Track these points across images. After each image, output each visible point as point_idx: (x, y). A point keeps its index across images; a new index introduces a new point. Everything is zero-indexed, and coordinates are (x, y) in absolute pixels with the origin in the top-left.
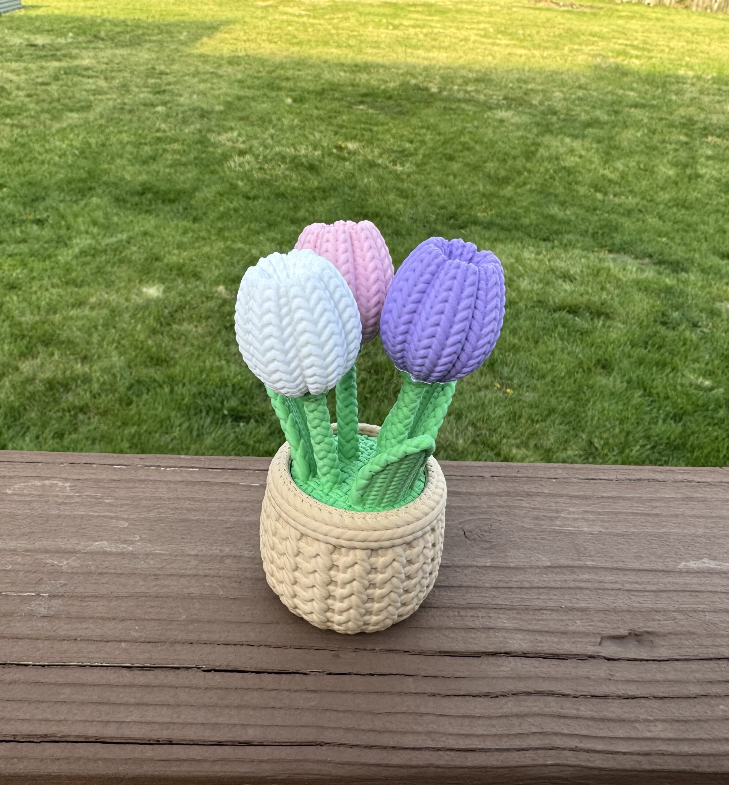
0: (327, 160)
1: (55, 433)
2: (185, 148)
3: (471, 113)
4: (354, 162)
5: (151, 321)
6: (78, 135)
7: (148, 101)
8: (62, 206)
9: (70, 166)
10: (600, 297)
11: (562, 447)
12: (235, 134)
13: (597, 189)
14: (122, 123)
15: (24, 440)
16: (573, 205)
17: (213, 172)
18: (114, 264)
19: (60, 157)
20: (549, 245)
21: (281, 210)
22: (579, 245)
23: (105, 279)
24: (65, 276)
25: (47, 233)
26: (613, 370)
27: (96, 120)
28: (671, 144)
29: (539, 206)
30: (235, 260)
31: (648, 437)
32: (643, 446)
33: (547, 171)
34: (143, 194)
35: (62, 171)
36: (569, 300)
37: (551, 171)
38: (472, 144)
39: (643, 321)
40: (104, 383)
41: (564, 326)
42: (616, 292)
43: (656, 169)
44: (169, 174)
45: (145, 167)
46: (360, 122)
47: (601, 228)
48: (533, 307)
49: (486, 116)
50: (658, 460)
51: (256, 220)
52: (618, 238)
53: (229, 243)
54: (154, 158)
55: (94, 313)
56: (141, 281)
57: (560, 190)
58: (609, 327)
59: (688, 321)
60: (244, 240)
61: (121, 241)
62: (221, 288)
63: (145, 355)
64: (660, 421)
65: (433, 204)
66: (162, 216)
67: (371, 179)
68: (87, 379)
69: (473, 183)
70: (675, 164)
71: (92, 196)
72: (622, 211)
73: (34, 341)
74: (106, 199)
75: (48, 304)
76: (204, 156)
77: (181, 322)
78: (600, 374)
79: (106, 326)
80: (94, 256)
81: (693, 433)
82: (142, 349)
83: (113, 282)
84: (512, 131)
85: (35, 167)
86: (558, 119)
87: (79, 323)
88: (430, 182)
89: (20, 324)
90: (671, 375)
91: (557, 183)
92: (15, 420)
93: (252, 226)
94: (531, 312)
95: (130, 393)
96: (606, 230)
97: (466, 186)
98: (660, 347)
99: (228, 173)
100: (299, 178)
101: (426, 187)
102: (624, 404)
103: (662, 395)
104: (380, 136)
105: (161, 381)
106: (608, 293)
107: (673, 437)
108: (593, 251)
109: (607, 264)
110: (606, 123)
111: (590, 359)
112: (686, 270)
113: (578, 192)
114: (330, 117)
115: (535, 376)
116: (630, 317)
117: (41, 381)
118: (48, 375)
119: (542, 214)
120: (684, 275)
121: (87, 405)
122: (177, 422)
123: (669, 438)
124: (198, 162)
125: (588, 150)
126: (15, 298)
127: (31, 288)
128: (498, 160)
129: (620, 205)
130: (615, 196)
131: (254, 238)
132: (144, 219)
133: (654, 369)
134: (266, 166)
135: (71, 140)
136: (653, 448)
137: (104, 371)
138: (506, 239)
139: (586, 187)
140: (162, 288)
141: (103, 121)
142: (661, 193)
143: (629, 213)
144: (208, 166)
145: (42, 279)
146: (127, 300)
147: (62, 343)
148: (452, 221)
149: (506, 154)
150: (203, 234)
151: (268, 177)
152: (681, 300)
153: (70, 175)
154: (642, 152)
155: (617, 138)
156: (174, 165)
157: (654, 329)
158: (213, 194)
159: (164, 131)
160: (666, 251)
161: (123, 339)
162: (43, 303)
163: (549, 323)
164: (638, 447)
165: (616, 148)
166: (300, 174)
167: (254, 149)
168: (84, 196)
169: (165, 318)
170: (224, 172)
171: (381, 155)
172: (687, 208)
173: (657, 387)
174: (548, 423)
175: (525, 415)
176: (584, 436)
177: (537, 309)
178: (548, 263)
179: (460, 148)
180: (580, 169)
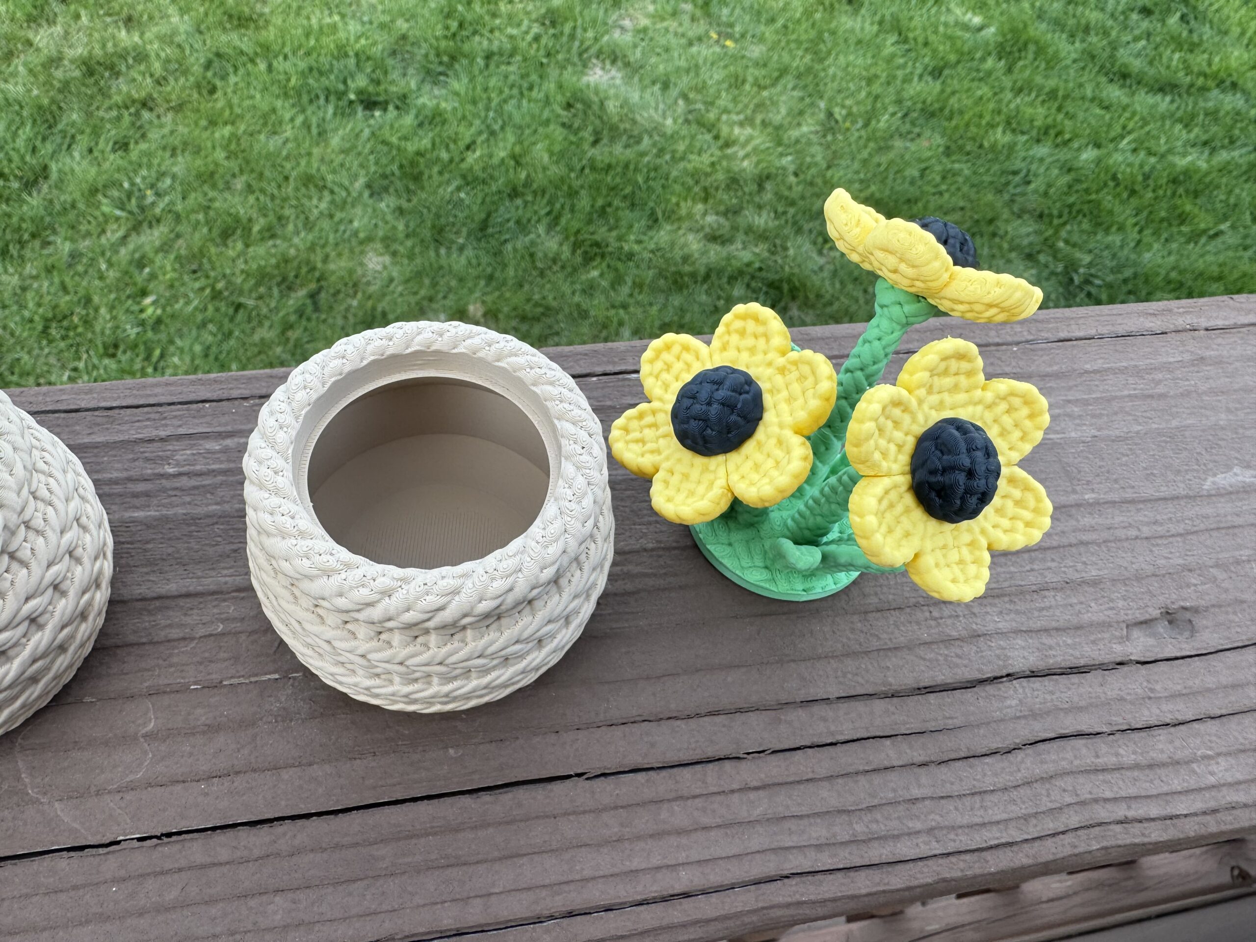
1: (115, 143)
11: (795, 122)
26: (861, 5)
31: (899, 102)
32: (895, 114)
50: (909, 133)
63: (219, 12)
64: (916, 79)
68: (140, 55)
78: (846, 12)
81: (953, 93)
90: (933, 10)
95: (209, 74)
102: (873, 57)
103: (921, 40)
105: (250, 52)
107: (929, 100)
115: (763, 19)
122: (287, 116)
123: (924, 102)
136: (906, 115)
137: (163, 40)
164: (886, 117)
173: (915, 29)
174: (779, 88)
175: (750, 79)
176: (822, 105)
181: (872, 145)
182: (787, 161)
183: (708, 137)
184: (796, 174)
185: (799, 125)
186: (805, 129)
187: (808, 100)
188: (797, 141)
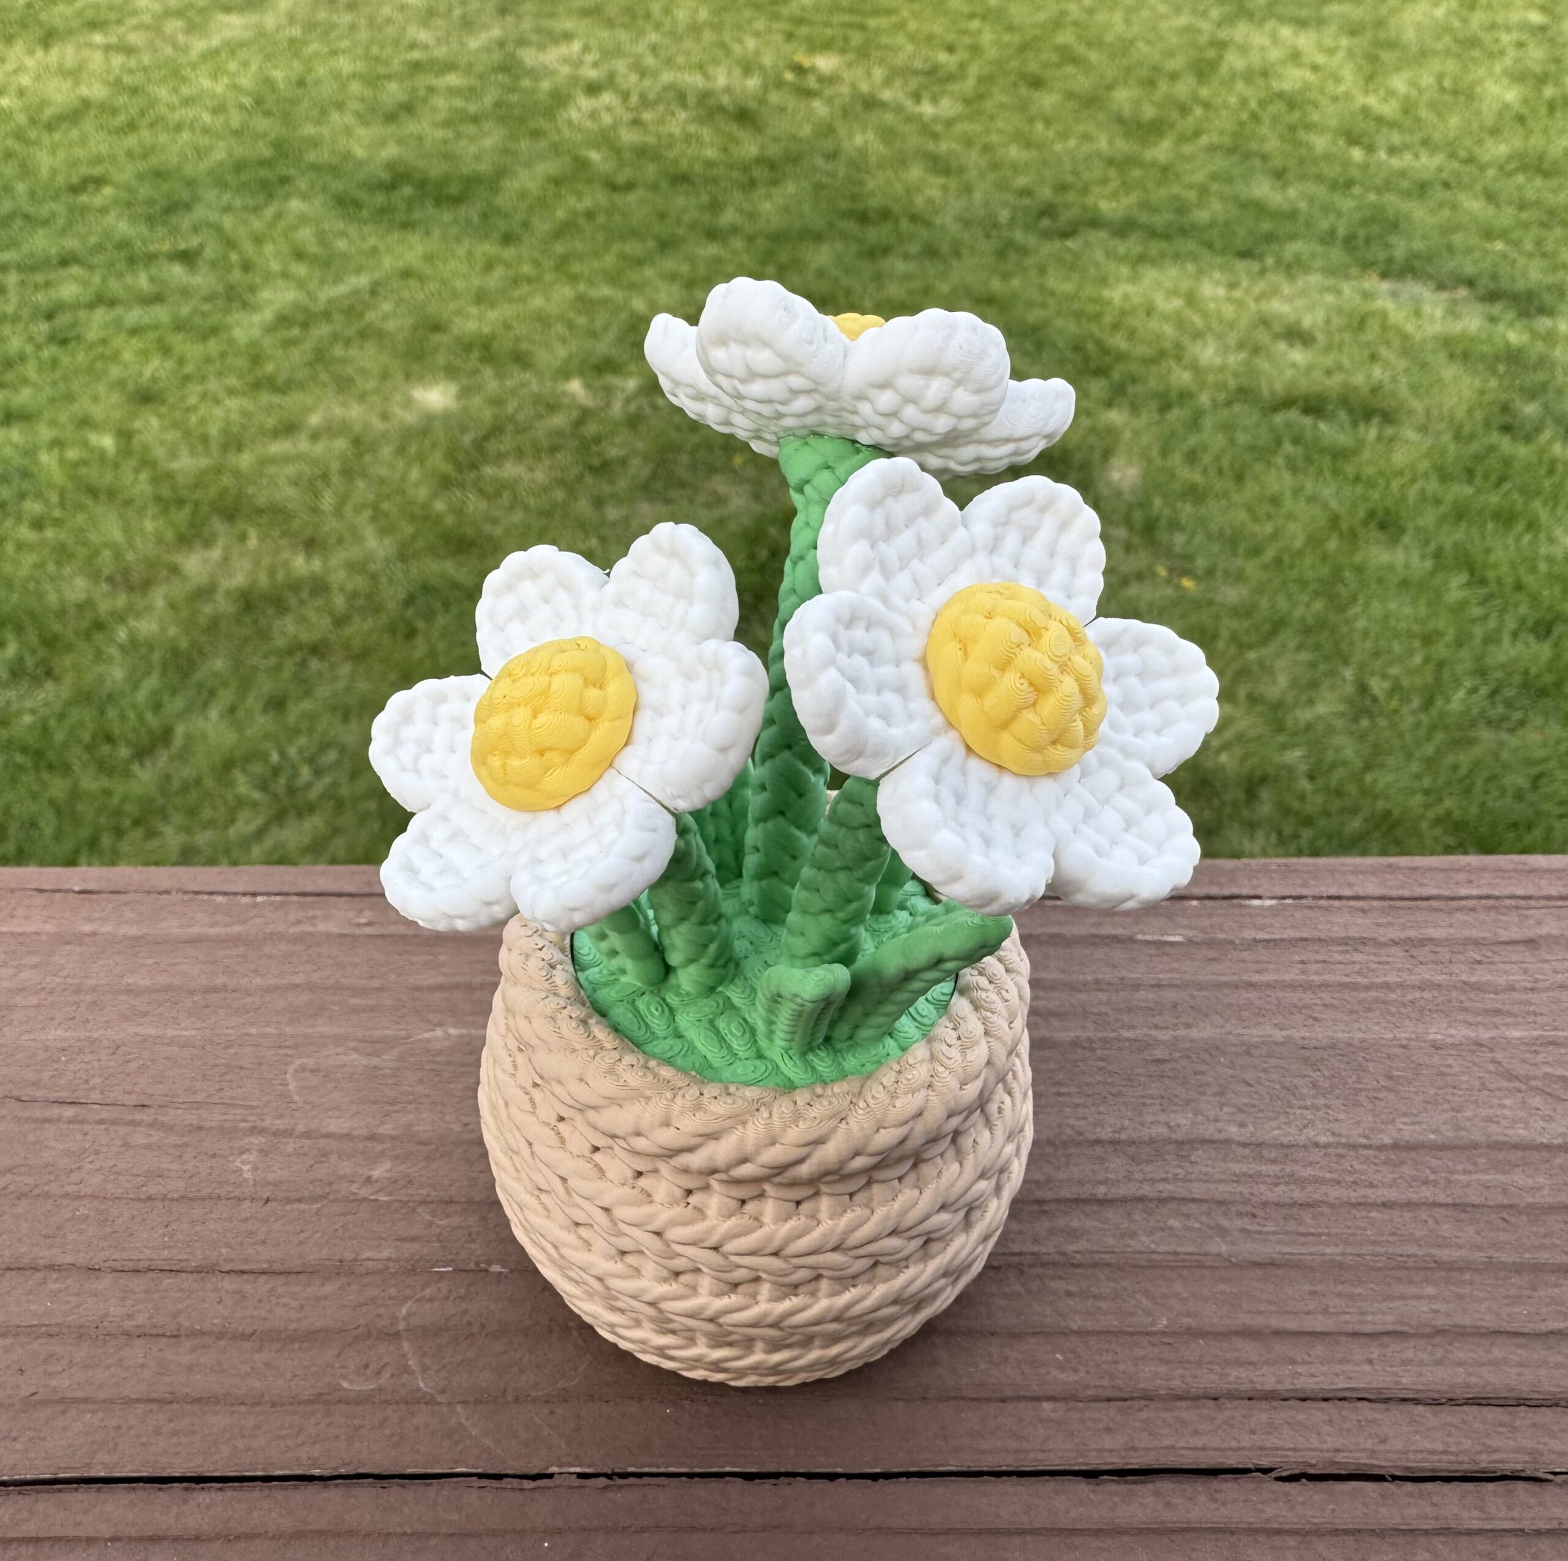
0: (774, 97)
1: (269, 700)
2: (473, 82)
4: (831, 99)
5: (438, 461)
6: (245, 64)
8: (227, 221)
9: (236, 133)
10: (1369, 377)
11: (1304, 698)
12: (576, 46)
13: (1353, 139)
14: (335, 33)
16: (1303, 178)
17: (536, 134)
18: (347, 343)
19: (214, 113)
20: (1256, 266)
21: (685, 211)
22: (1318, 263)
23: (333, 375)
24: (251, 370)
25: (202, 280)
26: (1403, 531)
27: (279, 28)
28: (1508, 29)
29: (1229, 180)
30: (598, 325)
31: (1481, 672)
32: (1474, 690)
33: (1244, 102)
34: (391, 186)
35: (221, 144)
36: (1304, 386)
37: (1253, 105)
38: (1081, 49)
39: (1461, 426)
40: (355, 595)
41: (1296, 441)
42: (1403, 364)
43: (1478, 90)
44: (445, 142)
45: (392, 129)
47: (1364, 223)
48: (1229, 403)
50: (1503, 719)
51: (634, 234)
52: (1400, 248)
53: (582, 287)
54: (409, 108)
55: (319, 449)
56: (408, 376)
57: (1273, 144)
58: (1391, 440)
59: (1558, 421)
60: (613, 279)
61: (356, 292)
62: (575, 386)
63: (432, 534)
64: (1506, 638)
65: (1002, 186)
66: (437, 232)
67: (871, 136)
68: (319, 587)
69: (1087, 137)
70: (1519, 77)
71: (287, 197)
72: (1405, 184)
73: (205, 509)
74: (318, 201)
75: (226, 432)
76: (514, 98)
77: (499, 459)
78: (1377, 541)
79: (348, 473)
80: (305, 325)
82: (425, 518)
83: (351, 380)
84: (1164, 17)
85: (163, 138)
87: (290, 470)
88: (994, 138)
89: (170, 475)
90: (1526, 539)
91: (1264, 130)
92: (184, 676)
93: (628, 247)
94: (1225, 413)
95: (410, 612)
96: (1376, 229)
97: (1072, 143)
98: (1502, 480)
99: (567, 134)
100: (718, 140)
101: (987, 148)
102: (1429, 604)
103: (1509, 581)
104: (885, 40)
106: (1386, 365)
107: (1534, 670)
108: (1347, 277)
109: (1379, 304)
111: (1353, 510)
112: (1550, 314)
113: (1310, 147)
115: (1241, 550)
116: (1435, 416)
117: (228, 593)
118: (238, 580)
119: (1236, 199)
120: (1544, 323)
121: (325, 641)
123: (1525, 673)
124: (502, 113)
125: (1331, 52)
126: (154, 422)
127: (184, 399)
128: (1138, 82)
129: (1402, 173)
130: (1392, 150)
131: (634, 276)
132: (400, 241)
133: (1490, 526)
134: (647, 116)
135: (233, 76)
136: (1494, 693)
137: (354, 567)
138: (1163, 256)
139: (1329, 135)
140: (453, 389)
141: (296, 31)
142: (1489, 143)
143: (1422, 189)
144: (522, 120)
145: (204, 379)
146: (385, 416)
147: (260, 511)
148: (1045, 223)
149: (1154, 68)
150: (526, 269)
151: (651, 140)
152: (1541, 376)
153: (237, 152)
154: (1447, 53)
155: (1393, 22)
156: (454, 121)
157: (1486, 442)
158: (540, 182)
159: (426, 47)
160: (1505, 270)
161: (384, 499)
162: (214, 430)
163: (1264, 435)
164: (1461, 694)
165: (1392, 45)
166: (719, 131)
167: (619, 79)
168: (270, 196)
169: (467, 452)
170: (559, 132)
171: (888, 82)
172: (1547, 175)
173: (1495, 566)
174: (1273, 648)
175: (1225, 634)
176: (1348, 673)
177: (1237, 408)
178: (1252, 306)
179: (1054, 58)
180: (1313, 95)
181: (1440, 736)
182: (1293, 756)
184: (1311, 777)
185: (1311, 702)
186: (1321, 709)
187: (1322, 667)
188: (1309, 727)
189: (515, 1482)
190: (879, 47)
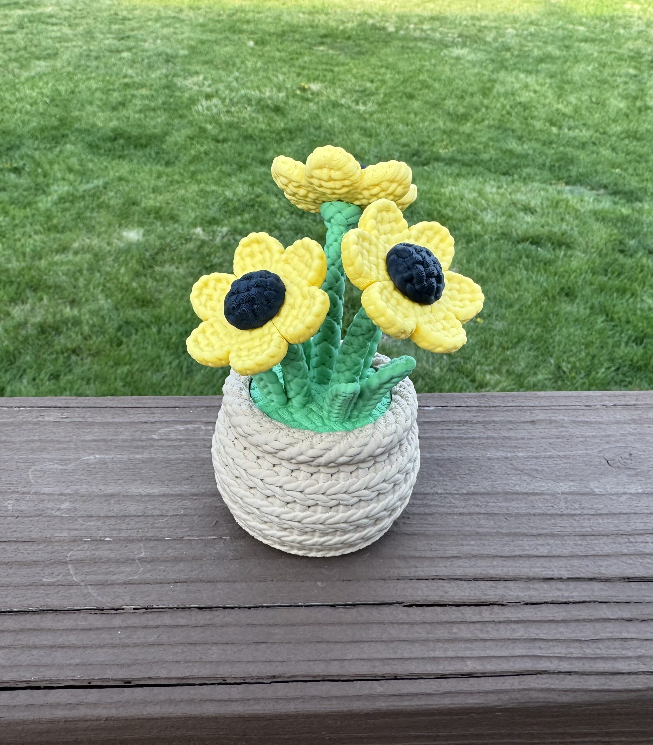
0: (291, 102)
1: (51, 375)
2: (153, 93)
3: (428, 51)
4: (318, 103)
5: (133, 264)
6: (47, 83)
7: (113, 48)
8: (37, 154)
9: (42, 114)
10: (560, 228)
11: (532, 372)
12: (201, 77)
13: (552, 123)
14: (89, 70)
15: (22, 382)
16: (531, 140)
17: (181, 117)
18: (93, 209)
19: (31, 105)
20: (510, 179)
21: (250, 152)
22: (538, 178)
23: (85, 225)
24: (46, 223)
25: (24, 181)
26: (576, 297)
27: (63, 67)
28: (620, 76)
29: (498, 141)
30: (210, 203)
31: (612, 360)
32: (609, 368)
33: (504, 106)
34: (115, 139)
35: (35, 119)
36: (531, 232)
37: (508, 107)
38: (430, 81)
39: (602, 249)
40: (93, 326)
41: (528, 257)
42: (576, 222)
43: (607, 102)
44: (140, 119)
45: (115, 113)
46: (322, 63)
47: (558, 160)
48: (497, 239)
49: (442, 54)
50: (622, 381)
51: (227, 162)
52: (574, 171)
53: (202, 185)
54: (123, 104)
55: (78, 258)
56: (120, 225)
57: (517, 125)
58: (571, 256)
59: (645, 248)
60: (217, 182)
61: (98, 187)
62: (199, 230)
63: (131, 298)
64: (623, 345)
65: (395, 142)
66: (135, 161)
67: (336, 119)
68: (77, 322)
69: (433, 121)
70: (626, 97)
71: (65, 143)
72: (576, 144)
73: (23, 286)
74: (79, 146)
75: (33, 251)
76: (171, 100)
77: (162, 264)
78: (565, 301)
79: (91, 269)
80: (72, 202)
82: (127, 290)
83: (94, 227)
84: (468, 68)
85: (7, 116)
86: (512, 55)
87: (64, 268)
88: (392, 120)
89: (7, 270)
90: (631, 300)
91: (513, 119)
92: (11, 364)
93: (224, 168)
94: (495, 244)
95: (119, 334)
96: (563, 163)
97: (427, 124)
98: (619, 275)
99: (196, 117)
100: (266, 120)
101: (388, 125)
102: (589, 330)
103: (624, 319)
104: (342, 77)
105: (148, 321)
106: (568, 224)
107: (635, 359)
108: (551, 184)
109: (565, 196)
110: (558, 58)
111: (553, 287)
112: (641, 201)
113: (534, 127)
114: (292, 59)
115: (504, 305)
116: (590, 246)
117: (33, 325)
118: (38, 319)
119: (501, 149)
120: (638, 205)
121: (79, 347)
122: (167, 360)
123: (632, 360)
124: (166, 107)
125: (542, 85)
127: (14, 235)
128: (456, 97)
129: (575, 138)
130: (569, 129)
131: (227, 181)
132: (118, 164)
133: (615, 295)
134: (233, 109)
135: (41, 88)
136: (618, 369)
137: (92, 313)
138: (468, 174)
139: (542, 121)
140: (142, 231)
141: (71, 69)
142: (613, 126)
143: (583, 145)
144: (176, 110)
145: (24, 226)
146: (109, 244)
147: (50, 287)
148: (415, 158)
149: (463, 91)
150: (176, 177)
151: (236, 120)
152: (636, 228)
153: (42, 123)
154: (594, 86)
155: (569, 72)
156: (143, 110)
157: (613, 257)
158: (183, 138)
159: (131, 77)
160: (621, 181)
161: (108, 282)
162: (28, 250)
163: (514, 254)
164: (603, 370)
165: (568, 82)
166: (266, 116)
167: (220, 92)
168: (57, 143)
169: (147, 261)
170: (193, 116)
171: (343, 96)
172: (638, 139)
173: (618, 312)
174: (518, 349)
175: (496, 343)
176: (552, 361)
177: (502, 241)
178: (509, 197)
179: (419, 86)
180: (534, 104)
183: (466, 380)
185: (535, 374)
186: (540, 377)
187: (541, 358)
189: (109, 612)
190: (339, 80)
